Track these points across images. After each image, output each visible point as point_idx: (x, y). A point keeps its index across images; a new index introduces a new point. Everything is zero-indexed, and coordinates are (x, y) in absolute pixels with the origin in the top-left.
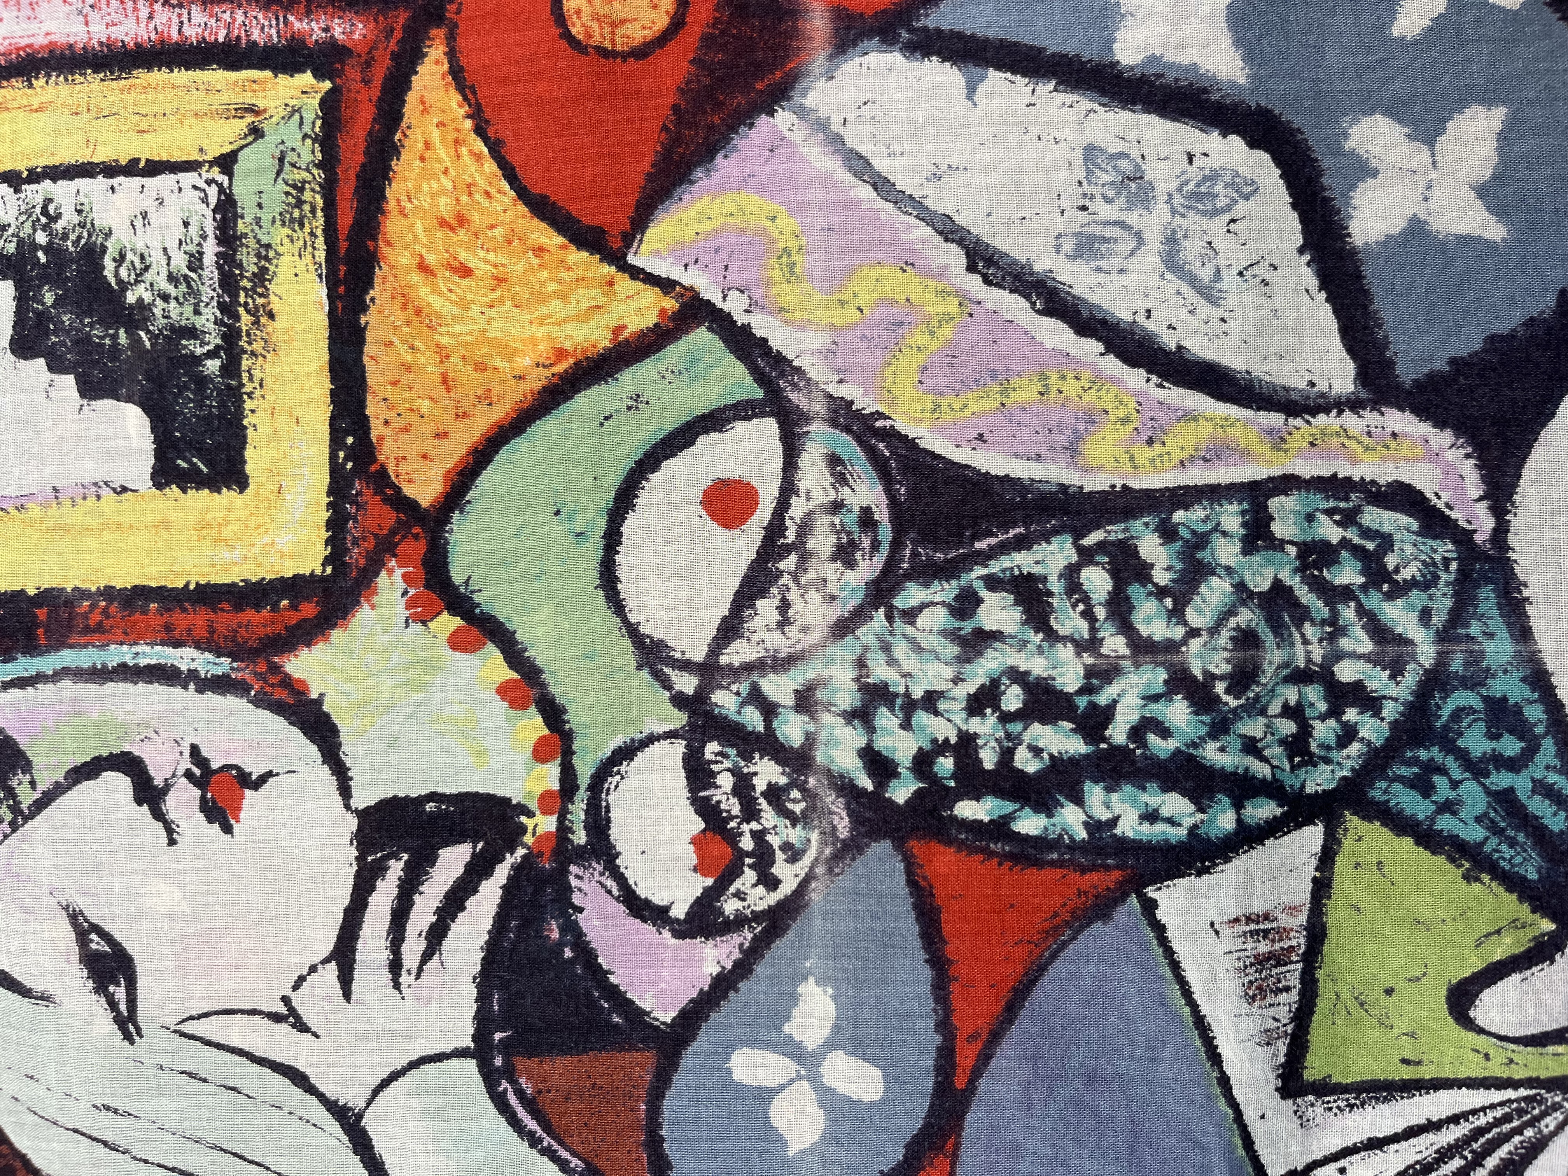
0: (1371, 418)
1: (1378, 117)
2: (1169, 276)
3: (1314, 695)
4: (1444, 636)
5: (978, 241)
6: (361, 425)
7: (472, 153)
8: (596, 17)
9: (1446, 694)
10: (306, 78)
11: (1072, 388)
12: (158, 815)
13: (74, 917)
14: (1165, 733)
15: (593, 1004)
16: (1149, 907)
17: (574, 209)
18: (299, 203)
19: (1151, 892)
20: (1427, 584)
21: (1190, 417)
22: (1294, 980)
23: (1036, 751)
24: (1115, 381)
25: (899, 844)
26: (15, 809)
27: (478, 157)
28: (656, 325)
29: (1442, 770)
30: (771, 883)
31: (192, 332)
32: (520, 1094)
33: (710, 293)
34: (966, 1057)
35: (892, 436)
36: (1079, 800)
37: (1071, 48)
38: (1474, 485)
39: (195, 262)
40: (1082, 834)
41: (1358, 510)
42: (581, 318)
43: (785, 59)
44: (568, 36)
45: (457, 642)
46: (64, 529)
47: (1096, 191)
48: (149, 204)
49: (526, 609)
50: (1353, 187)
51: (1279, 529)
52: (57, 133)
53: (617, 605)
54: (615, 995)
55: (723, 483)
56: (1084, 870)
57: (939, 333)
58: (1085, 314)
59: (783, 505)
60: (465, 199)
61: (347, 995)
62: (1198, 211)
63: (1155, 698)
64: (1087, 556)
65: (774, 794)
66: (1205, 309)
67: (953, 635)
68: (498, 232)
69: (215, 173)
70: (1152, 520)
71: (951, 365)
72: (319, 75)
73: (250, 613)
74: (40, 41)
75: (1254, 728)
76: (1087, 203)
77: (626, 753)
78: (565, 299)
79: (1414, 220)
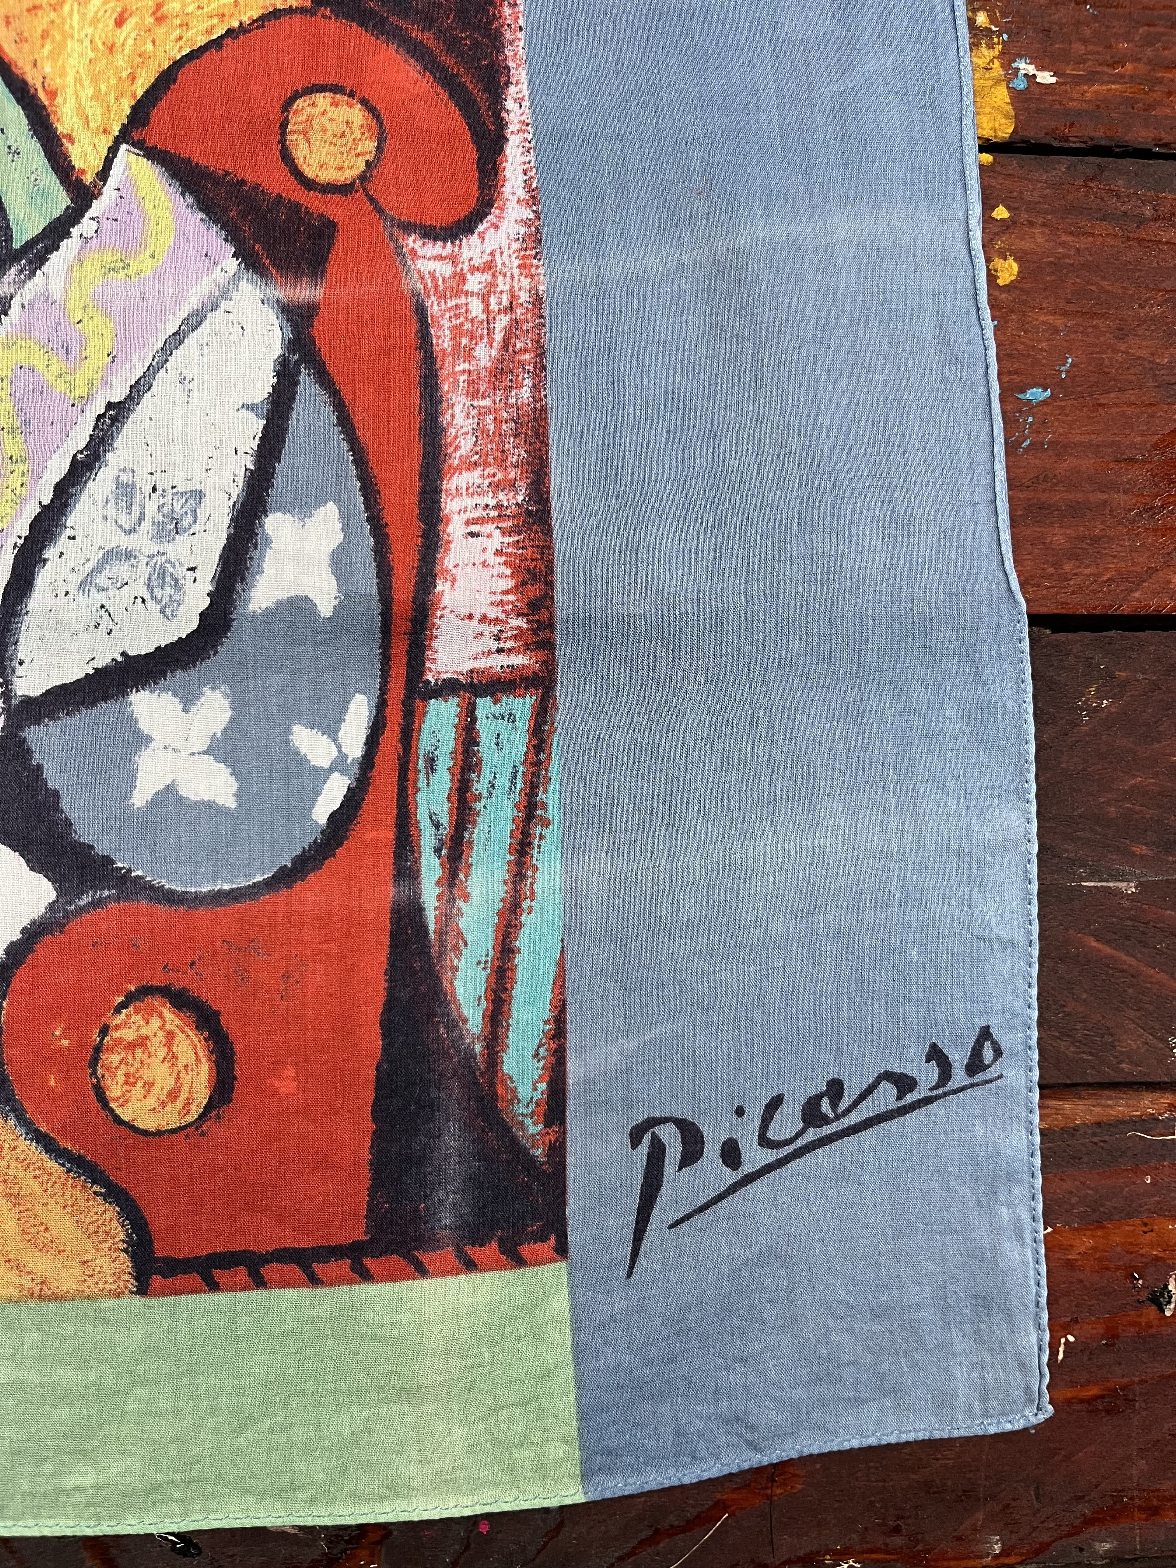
1: (229, 714)
2: (101, 553)
5: (129, 410)
7: (213, 27)
8: (310, 119)
11: (15, 480)
24: (19, 514)
27: (209, 32)
28: (73, 167)
33: (96, 208)
37: (279, 481)
42: (80, 110)
43: (278, 267)
47: (168, 499)
50: (175, 695)
57: (60, 381)
58: (73, 490)
60: (178, 21)
62: (151, 575)
66: (75, 580)
68: (150, 47)
71: (34, 390)
76: (159, 492)
78: (96, 96)
79: (149, 739)
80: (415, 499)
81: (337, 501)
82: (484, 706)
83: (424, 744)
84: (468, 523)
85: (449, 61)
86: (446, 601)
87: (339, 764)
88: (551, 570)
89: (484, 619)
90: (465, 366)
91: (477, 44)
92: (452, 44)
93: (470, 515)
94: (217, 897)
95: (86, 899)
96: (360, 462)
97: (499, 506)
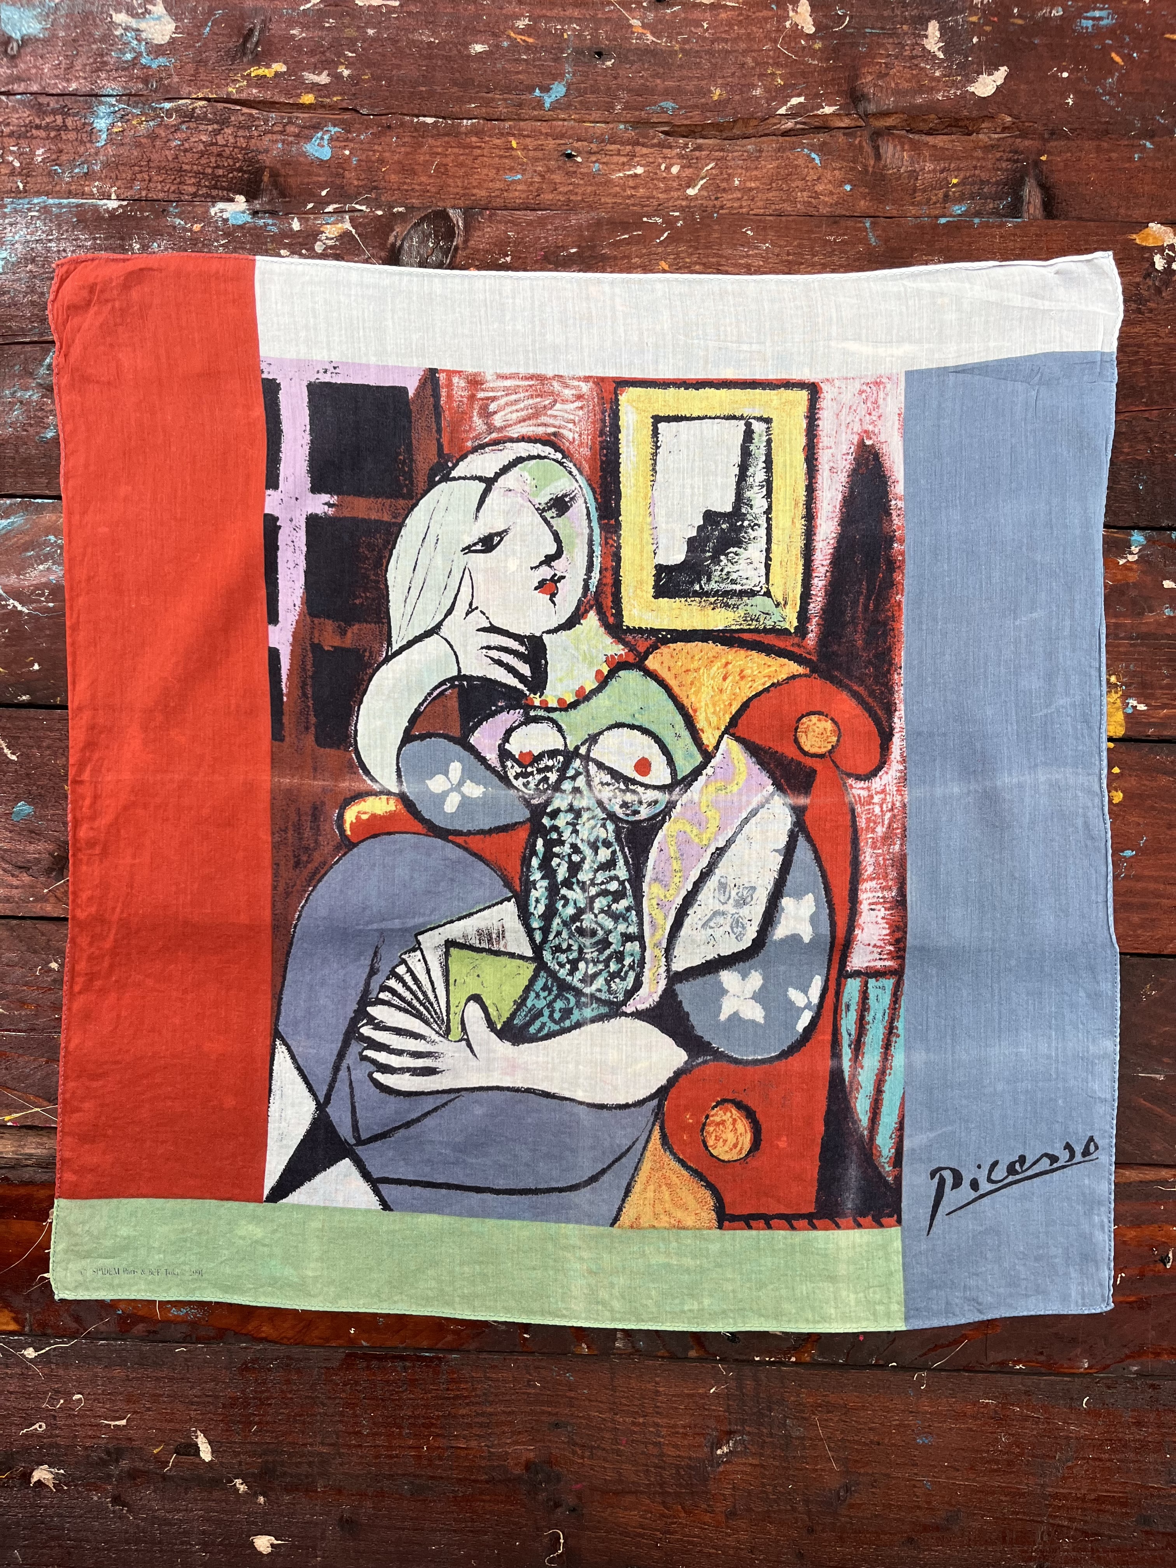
0: (664, 975)
3: (574, 955)
4: (592, 996)
6: (674, 641)
7: (766, 681)
8: (808, 726)
9: (574, 996)
10: (795, 623)
11: (676, 880)
12: (541, 563)
13: (506, 531)
14: (564, 906)
15: (476, 717)
16: (509, 900)
17: (744, 717)
18: (752, 620)
19: (513, 900)
20: (610, 991)
21: (666, 917)
22: (483, 946)
23: (559, 865)
24: (678, 894)
25: (528, 820)
26: (544, 510)
27: (764, 684)
29: (549, 994)
30: (516, 777)
31: (709, 580)
32: (445, 690)
33: (713, 762)
34: (460, 840)
35: (663, 821)
36: (542, 878)
37: (788, 883)
38: (641, 1007)
39: (734, 582)
40: (532, 879)
41: (634, 970)
42: (707, 719)
43: (791, 790)
44: (803, 716)
45: (599, 672)
46: (642, 531)
48: (755, 565)
49: (609, 697)
51: (629, 944)
52: (783, 530)
53: (610, 728)
54: (479, 723)
55: (650, 764)
56: (520, 879)
59: (642, 785)
60: (750, 678)
61: (478, 630)
63: (575, 903)
64: (622, 883)
65: (545, 779)
66: (701, 923)
67: (597, 840)
68: (738, 690)
69: (764, 590)
70: (632, 904)
72: (796, 628)
73: (611, 599)
74: (819, 521)
75: (565, 935)
77: (560, 730)
78: (714, 713)
79: (727, 992)
80: (847, 893)
81: (813, 893)
82: (872, 982)
83: (845, 999)
84: (870, 904)
85: (870, 700)
86: (859, 938)
87: (808, 1006)
88: (906, 926)
89: (875, 946)
90: (871, 835)
91: (882, 693)
92: (872, 693)
93: (871, 901)
94: (756, 1062)
95: (700, 1060)
96: (824, 876)
97: (883, 897)
